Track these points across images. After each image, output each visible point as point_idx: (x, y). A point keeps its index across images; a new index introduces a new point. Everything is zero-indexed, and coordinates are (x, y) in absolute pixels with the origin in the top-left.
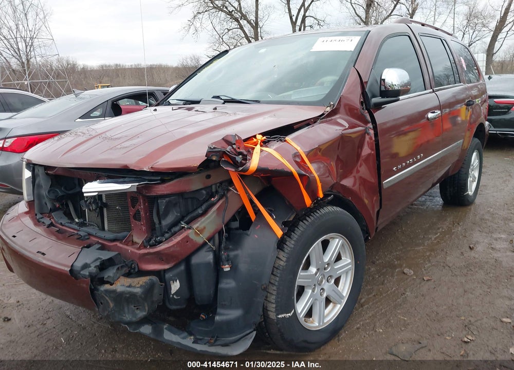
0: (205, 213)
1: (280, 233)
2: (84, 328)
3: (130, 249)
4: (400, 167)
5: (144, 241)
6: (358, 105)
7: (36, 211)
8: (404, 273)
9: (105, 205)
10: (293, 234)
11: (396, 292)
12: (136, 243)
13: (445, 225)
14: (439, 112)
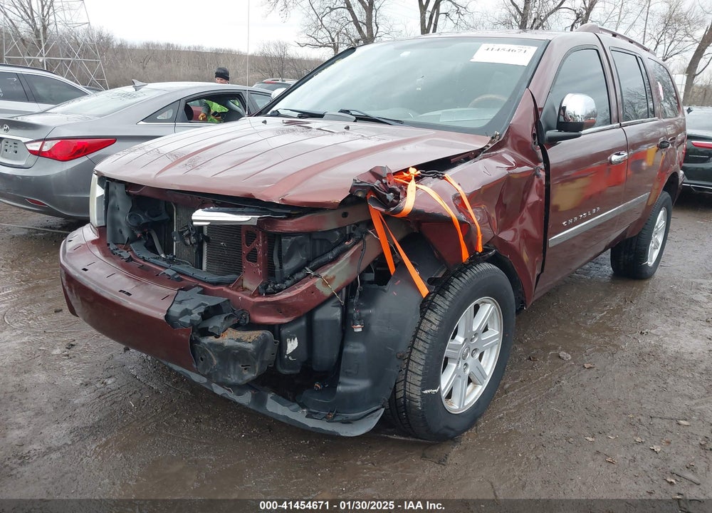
0: (335, 259)
1: (424, 291)
2: (157, 392)
3: (240, 295)
4: (571, 221)
5: (260, 287)
6: (530, 139)
7: (108, 240)
8: (560, 357)
9: (207, 239)
10: (447, 292)
11: (549, 379)
12: (246, 288)
13: (615, 302)
14: (626, 154)
